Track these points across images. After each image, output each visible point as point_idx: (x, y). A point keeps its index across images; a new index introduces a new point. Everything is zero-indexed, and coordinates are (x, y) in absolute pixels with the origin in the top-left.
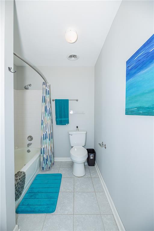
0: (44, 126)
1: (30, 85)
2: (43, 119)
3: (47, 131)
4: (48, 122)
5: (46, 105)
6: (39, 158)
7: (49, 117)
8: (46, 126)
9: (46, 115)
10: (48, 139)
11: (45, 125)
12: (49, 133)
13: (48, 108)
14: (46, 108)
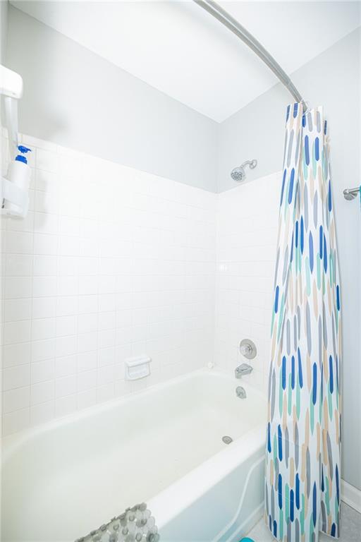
0: (290, 317)
1: (252, 165)
2: (280, 283)
3: (303, 344)
4: (310, 299)
5: (302, 213)
6: (258, 462)
7: (314, 276)
8: (297, 320)
9: (299, 266)
10: (306, 392)
11: (295, 313)
12: (315, 358)
13: (312, 229)
14: (300, 227)
